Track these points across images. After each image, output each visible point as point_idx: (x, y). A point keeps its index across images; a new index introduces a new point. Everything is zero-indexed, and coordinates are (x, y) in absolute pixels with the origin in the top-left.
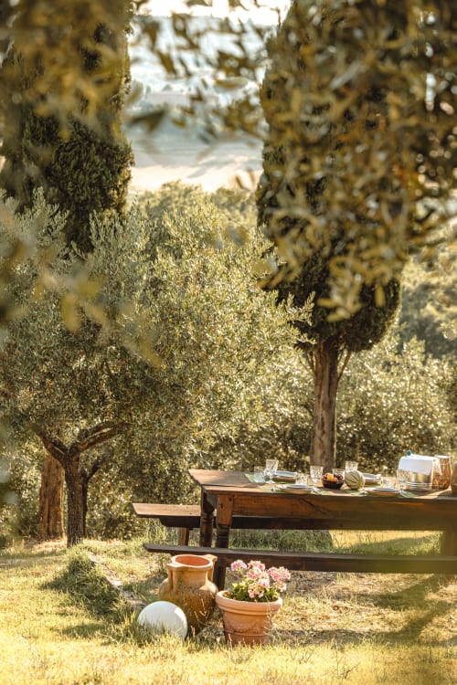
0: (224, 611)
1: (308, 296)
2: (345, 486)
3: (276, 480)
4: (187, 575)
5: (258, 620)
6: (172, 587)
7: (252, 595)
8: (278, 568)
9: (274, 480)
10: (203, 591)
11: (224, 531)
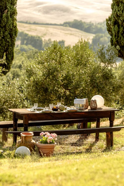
0: (40, 148)
1: (3, 55)
2: (59, 110)
3: (38, 110)
4: (27, 138)
5: (51, 149)
6: (23, 142)
7: (48, 142)
8: (53, 134)
9: (37, 110)
10: (32, 142)
11: (26, 126)
